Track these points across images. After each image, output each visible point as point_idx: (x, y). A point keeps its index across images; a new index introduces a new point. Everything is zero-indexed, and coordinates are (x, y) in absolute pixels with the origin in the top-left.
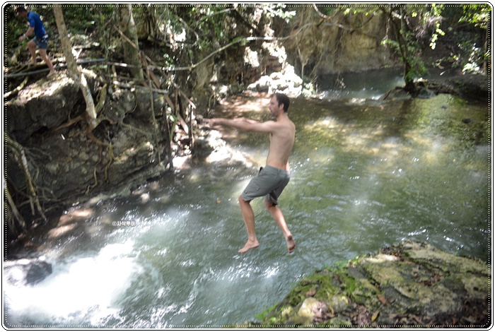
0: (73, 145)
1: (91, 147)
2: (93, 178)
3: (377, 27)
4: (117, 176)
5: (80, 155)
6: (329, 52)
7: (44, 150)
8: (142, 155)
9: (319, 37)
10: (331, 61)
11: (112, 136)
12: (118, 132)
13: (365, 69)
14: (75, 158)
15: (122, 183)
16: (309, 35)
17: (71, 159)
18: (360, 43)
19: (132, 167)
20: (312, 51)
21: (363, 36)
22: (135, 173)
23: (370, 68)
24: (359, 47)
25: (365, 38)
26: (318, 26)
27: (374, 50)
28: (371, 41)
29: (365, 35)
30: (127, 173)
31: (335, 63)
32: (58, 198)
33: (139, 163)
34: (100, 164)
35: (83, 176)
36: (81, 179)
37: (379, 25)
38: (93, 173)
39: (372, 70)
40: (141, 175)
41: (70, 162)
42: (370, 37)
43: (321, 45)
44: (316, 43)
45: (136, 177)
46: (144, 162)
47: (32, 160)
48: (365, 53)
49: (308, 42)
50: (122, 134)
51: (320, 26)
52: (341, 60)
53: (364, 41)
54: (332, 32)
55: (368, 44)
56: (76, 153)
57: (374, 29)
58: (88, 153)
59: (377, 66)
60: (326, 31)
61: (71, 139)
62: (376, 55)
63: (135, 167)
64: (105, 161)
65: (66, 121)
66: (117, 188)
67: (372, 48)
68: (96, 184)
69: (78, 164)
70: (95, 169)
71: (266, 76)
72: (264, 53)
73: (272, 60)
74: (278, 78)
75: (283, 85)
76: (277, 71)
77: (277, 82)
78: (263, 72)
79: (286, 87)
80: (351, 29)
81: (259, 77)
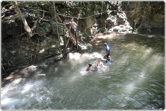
0: (23, 44)
1: (31, 45)
2: (31, 58)
4: (40, 58)
5: (26, 48)
6: (147, 20)
7: (11, 45)
8: (51, 50)
9: (143, 14)
10: (147, 23)
11: (40, 41)
12: (43, 40)
14: (24, 49)
15: (43, 61)
16: (139, 12)
17: (22, 49)
18: (160, 17)
19: (47, 55)
20: (139, 19)
22: (49, 57)
26: (142, 9)
30: (45, 57)
32: (15, 65)
33: (50, 53)
34: (34, 52)
35: (26, 56)
36: (25, 58)
38: (31, 56)
40: (51, 58)
41: (21, 50)
43: (143, 16)
44: (141, 16)
45: (49, 59)
46: (53, 53)
47: (4, 48)
49: (138, 15)
50: (45, 41)
51: (143, 9)
52: (152, 23)
54: (148, 12)
56: (24, 47)
58: (29, 47)
60: (146, 11)
61: (23, 41)
63: (49, 55)
64: (36, 51)
65: (20, 34)
66: (40, 63)
68: (32, 60)
69: (25, 52)
70: (32, 54)
71: (118, 26)
72: (118, 17)
73: (121, 20)
74: (123, 27)
75: (125, 29)
76: (122, 24)
77: (122, 28)
78: (116, 24)
79: (126, 31)
80: (156, 11)
81: (115, 26)
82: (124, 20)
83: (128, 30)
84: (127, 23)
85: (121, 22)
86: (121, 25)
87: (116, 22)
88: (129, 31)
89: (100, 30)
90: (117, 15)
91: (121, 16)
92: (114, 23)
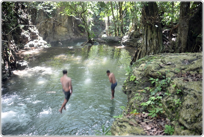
3: (67, 23)
9: (47, 27)
13: (65, 39)
16: (43, 26)
18: (62, 30)
20: (44, 33)
23: (67, 39)
24: (61, 31)
25: (63, 28)
26: (46, 22)
28: (66, 29)
29: (63, 26)
31: (53, 37)
39: (68, 40)
42: (65, 27)
43: (48, 30)
44: (46, 29)
48: (64, 34)
49: (43, 29)
52: (56, 36)
53: (63, 29)
54: (51, 25)
57: (66, 24)
59: (69, 38)
60: (49, 25)
62: (68, 34)
67: (66, 32)
71: (32, 41)
72: (30, 31)
73: (34, 34)
74: (38, 42)
75: (40, 44)
77: (37, 43)
78: (30, 39)
79: (41, 45)
80: (58, 24)
81: (29, 42)
82: (37, 34)
83: (43, 44)
84: (41, 38)
85: (34, 37)
86: (35, 40)
87: (29, 37)
88: (44, 46)
89: (19, 47)
90: (29, 30)
91: (34, 31)
92: (28, 39)
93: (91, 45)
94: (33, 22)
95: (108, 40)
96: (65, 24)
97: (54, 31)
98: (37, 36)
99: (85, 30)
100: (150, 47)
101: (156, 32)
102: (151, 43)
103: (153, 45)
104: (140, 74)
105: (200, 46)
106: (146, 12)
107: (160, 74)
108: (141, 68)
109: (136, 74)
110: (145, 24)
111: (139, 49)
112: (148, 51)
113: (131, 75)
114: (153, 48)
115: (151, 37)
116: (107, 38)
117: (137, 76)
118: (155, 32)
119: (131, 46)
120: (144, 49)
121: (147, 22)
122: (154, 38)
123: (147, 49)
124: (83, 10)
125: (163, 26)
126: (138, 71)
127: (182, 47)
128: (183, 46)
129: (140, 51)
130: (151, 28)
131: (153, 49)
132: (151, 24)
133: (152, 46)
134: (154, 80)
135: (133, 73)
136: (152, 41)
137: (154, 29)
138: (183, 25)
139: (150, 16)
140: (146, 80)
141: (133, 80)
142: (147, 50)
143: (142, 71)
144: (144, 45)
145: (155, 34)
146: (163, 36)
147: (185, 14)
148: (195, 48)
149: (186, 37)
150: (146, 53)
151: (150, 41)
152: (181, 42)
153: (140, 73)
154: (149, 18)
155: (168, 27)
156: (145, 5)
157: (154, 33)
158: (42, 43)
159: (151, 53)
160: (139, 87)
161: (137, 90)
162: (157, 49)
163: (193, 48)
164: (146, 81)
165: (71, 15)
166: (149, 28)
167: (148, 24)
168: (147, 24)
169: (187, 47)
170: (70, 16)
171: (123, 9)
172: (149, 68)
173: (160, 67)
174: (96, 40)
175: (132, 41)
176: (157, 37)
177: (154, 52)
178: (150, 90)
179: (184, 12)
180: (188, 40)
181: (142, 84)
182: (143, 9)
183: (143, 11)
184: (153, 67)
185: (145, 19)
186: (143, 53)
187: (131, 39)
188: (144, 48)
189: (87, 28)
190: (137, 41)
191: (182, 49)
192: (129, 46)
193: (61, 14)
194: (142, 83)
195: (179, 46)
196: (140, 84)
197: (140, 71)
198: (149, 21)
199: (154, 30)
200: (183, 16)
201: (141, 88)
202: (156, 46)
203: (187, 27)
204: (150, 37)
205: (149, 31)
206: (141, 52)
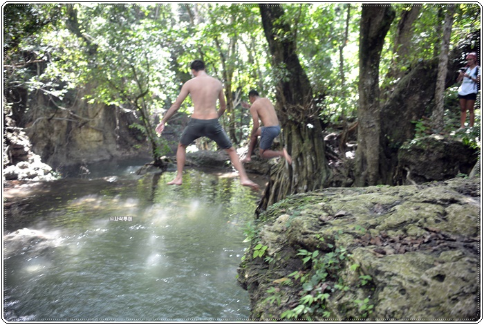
3: (101, 122)
6: (60, 146)
9: (51, 131)
10: (63, 154)
13: (97, 159)
16: (42, 129)
18: (89, 136)
20: (45, 144)
21: (90, 130)
23: (101, 159)
24: (88, 140)
25: (92, 132)
26: (49, 120)
27: (102, 142)
28: (98, 134)
29: (93, 128)
31: (67, 155)
37: (103, 120)
39: (104, 160)
42: (97, 131)
43: (54, 138)
44: (49, 137)
48: (94, 146)
49: (41, 135)
51: (51, 121)
52: (73, 153)
53: (92, 134)
54: (63, 126)
55: (96, 137)
57: (99, 124)
59: (107, 157)
60: (57, 125)
62: (104, 147)
67: (100, 141)
71: (12, 166)
72: (8, 142)
73: (17, 149)
74: (27, 167)
75: (32, 172)
76: (23, 161)
77: (26, 171)
78: (8, 162)
79: (35, 175)
80: (80, 124)
82: (26, 149)
83: (41, 172)
84: (37, 158)
85: (18, 155)
86: (21, 164)
87: (6, 157)
88: (44, 177)
91: (19, 141)
93: (160, 171)
94: (16, 120)
95: (200, 158)
96: (97, 122)
97: (70, 140)
98: (27, 153)
99: (145, 137)
100: (299, 174)
101: (310, 139)
102: (300, 164)
103: (305, 170)
104: (278, 241)
105: (407, 169)
106: (285, 94)
107: (322, 239)
108: (280, 225)
109: (267, 242)
110: (284, 122)
111: (273, 178)
112: (295, 183)
113: (257, 244)
114: (304, 175)
115: (299, 150)
116: (199, 155)
117: (270, 245)
118: (307, 140)
119: (256, 172)
120: (286, 178)
121: (290, 117)
122: (305, 153)
123: (291, 177)
124: (142, 91)
125: (323, 124)
126: (273, 234)
127: (368, 173)
128: (371, 169)
129: (275, 184)
130: (299, 131)
131: (307, 178)
132: (298, 121)
133: (302, 171)
134: (310, 254)
135: (261, 237)
136: (302, 160)
137: (305, 131)
138: (368, 123)
139: (295, 104)
140: (290, 254)
141: (261, 256)
142: (293, 181)
143: (282, 232)
144: (285, 168)
145: (307, 144)
146: (327, 149)
147: (371, 100)
148: (397, 174)
149: (376, 149)
150: (290, 188)
151: (299, 159)
152: (366, 161)
153: (276, 238)
154: (293, 109)
155: (336, 128)
156: (281, 81)
157: (305, 141)
158: (38, 169)
159: (301, 186)
160: (276, 272)
161: (271, 280)
162: (314, 178)
163: (394, 174)
164: (291, 257)
165: (112, 103)
166: (293, 131)
167: (291, 121)
168: (288, 121)
169: (380, 172)
170: (109, 104)
171: (234, 88)
172: (296, 226)
173: (320, 223)
174: (172, 160)
175: (258, 160)
176: (313, 150)
177: (308, 185)
178: (300, 278)
179: (368, 95)
180: (380, 156)
181: (283, 263)
182: (278, 89)
183: (279, 94)
184: (305, 223)
185: (284, 110)
186: (284, 188)
187: (254, 156)
188: (285, 175)
189: (151, 132)
190: (268, 160)
191: (371, 177)
192: (250, 173)
193: (87, 100)
194: (283, 261)
195: (363, 171)
196: (278, 264)
197: (276, 232)
198: (294, 115)
199: (305, 135)
200: (365, 103)
201: (281, 273)
202: (311, 171)
203: (378, 128)
204: (297, 151)
205: (295, 137)
206: (278, 184)
